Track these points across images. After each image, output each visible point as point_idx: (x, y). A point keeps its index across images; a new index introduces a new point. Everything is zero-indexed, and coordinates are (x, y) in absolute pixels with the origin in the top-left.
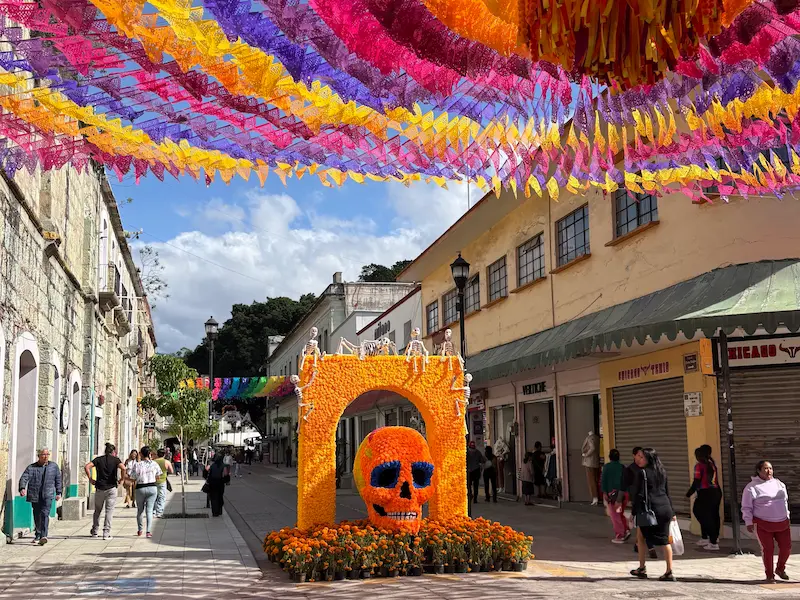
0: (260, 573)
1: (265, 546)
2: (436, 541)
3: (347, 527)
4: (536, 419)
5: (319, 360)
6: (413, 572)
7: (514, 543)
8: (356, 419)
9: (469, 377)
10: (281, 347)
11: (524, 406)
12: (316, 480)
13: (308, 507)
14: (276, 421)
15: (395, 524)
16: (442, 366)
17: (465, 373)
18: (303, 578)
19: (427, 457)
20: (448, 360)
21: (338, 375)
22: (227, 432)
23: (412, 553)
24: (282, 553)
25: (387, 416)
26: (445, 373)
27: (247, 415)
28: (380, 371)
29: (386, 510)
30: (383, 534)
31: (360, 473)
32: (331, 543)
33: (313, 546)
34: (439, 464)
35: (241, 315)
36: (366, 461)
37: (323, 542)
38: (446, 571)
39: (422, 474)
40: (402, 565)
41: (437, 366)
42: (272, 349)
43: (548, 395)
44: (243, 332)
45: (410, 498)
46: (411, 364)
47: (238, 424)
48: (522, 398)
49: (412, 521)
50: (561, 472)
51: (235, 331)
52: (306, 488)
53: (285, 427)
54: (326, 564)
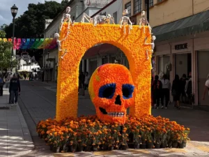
0: (32, 146)
1: (37, 129)
2: (135, 129)
3: (84, 120)
4: (181, 63)
5: (71, 25)
6: (122, 148)
7: (180, 131)
8: (87, 60)
9: (154, 38)
10: (51, 24)
11: (175, 56)
12: (67, 93)
13: (63, 108)
14: (48, 60)
15: (112, 119)
16: (139, 31)
17: (152, 35)
18: (58, 150)
19: (131, 82)
20: (143, 28)
21: (81, 34)
22: (24, 65)
23: (122, 137)
24: (46, 135)
25: (103, 59)
26: (141, 35)
27: (34, 57)
28: (105, 33)
29: (107, 111)
30: (105, 125)
31: (92, 89)
32: (74, 129)
33: (64, 132)
34: (137, 85)
35: (32, 9)
36: (96, 83)
37: (70, 129)
38: (141, 147)
39: (128, 91)
40: (115, 144)
41: (137, 31)
42: (47, 25)
43: (189, 50)
44: (32, 17)
45: (120, 104)
46: (122, 29)
47: (30, 61)
48: (174, 51)
49: (122, 118)
50: (194, 90)
51: (28, 17)
52: (61, 97)
53: (52, 63)
54: (72, 142)
